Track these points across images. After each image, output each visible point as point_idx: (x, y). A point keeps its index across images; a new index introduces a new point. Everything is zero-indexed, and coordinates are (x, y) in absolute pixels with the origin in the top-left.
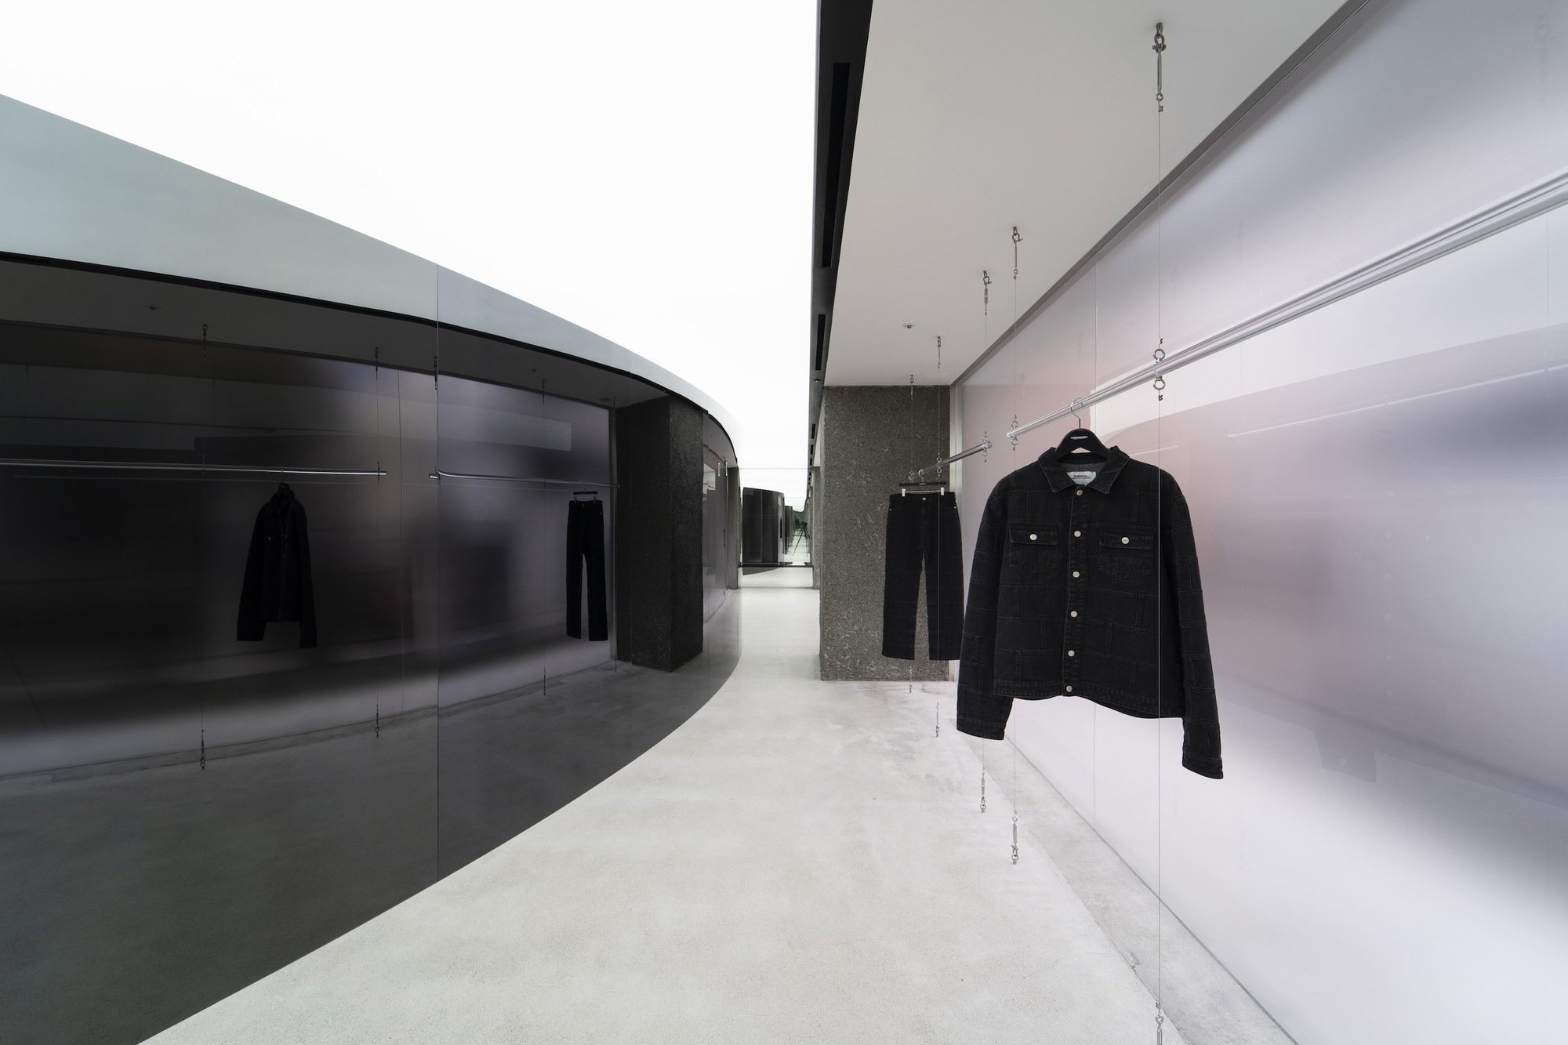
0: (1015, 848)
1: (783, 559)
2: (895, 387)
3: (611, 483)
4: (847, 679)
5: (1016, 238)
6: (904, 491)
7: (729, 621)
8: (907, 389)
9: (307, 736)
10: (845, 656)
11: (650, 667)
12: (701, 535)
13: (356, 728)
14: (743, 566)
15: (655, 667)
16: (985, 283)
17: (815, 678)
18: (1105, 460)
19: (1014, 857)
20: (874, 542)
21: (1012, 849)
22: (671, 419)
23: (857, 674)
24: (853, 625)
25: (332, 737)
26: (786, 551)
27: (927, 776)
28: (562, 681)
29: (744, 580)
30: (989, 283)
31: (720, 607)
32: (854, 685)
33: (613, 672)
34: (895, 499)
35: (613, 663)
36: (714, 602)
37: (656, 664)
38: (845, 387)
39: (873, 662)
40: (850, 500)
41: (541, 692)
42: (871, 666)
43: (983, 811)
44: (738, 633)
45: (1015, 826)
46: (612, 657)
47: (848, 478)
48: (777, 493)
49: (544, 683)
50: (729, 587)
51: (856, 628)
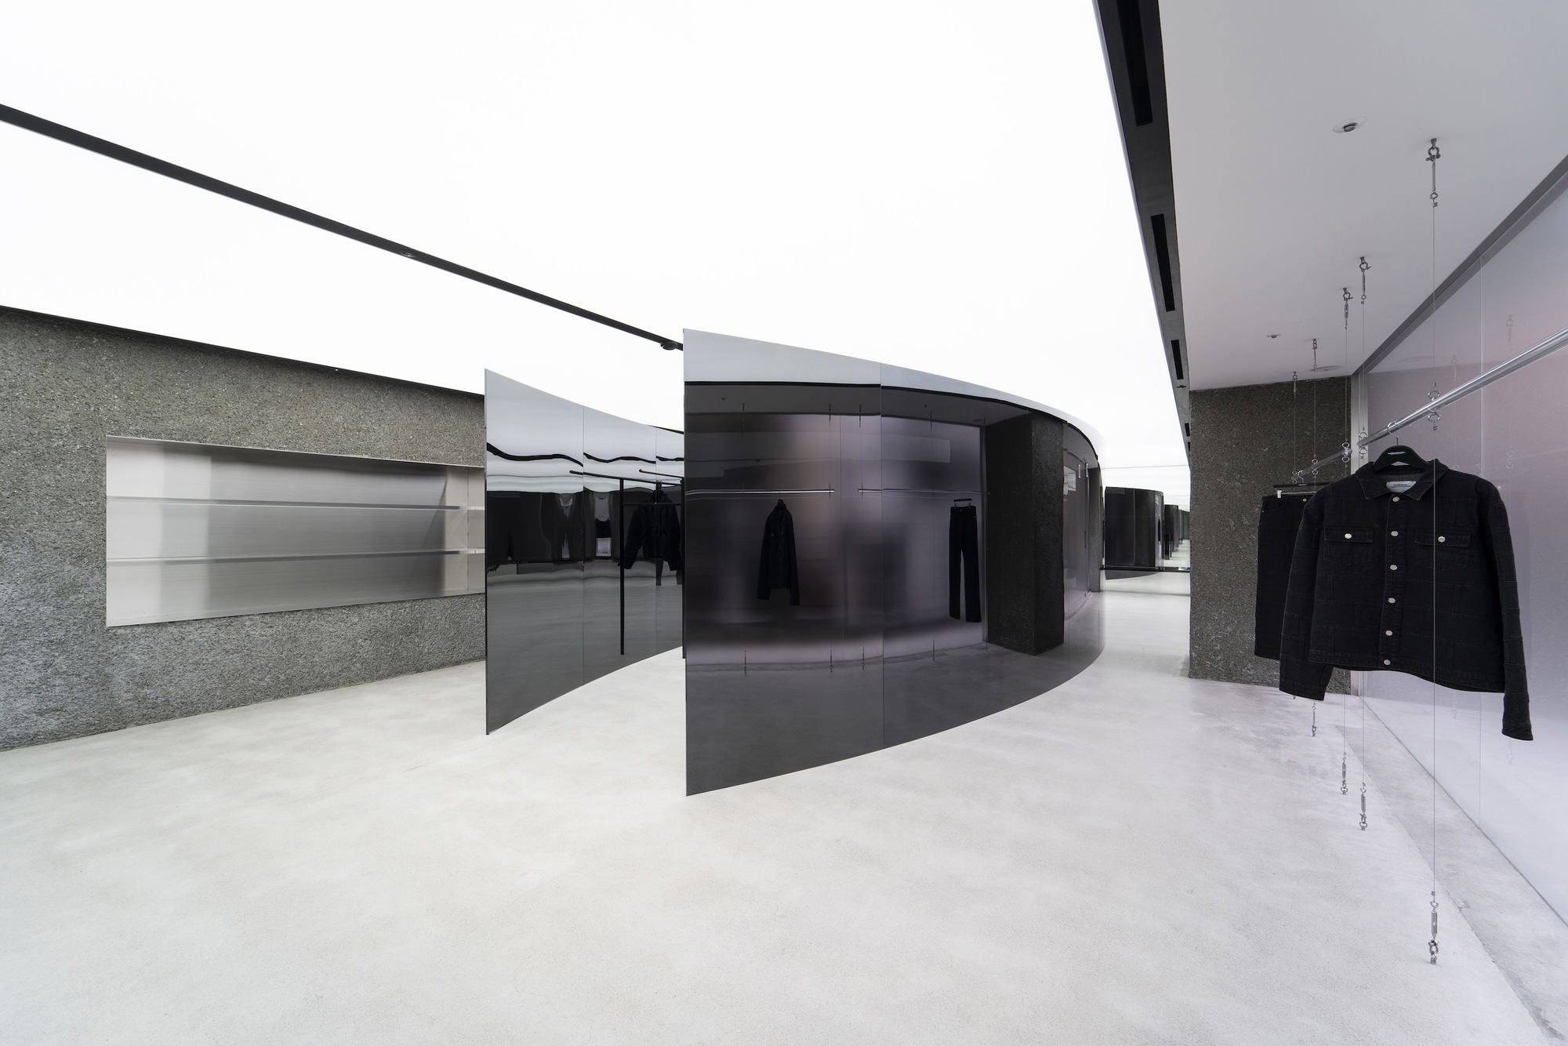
0: (1363, 817)
1: (1163, 564)
2: (1277, 383)
3: (982, 491)
4: (1218, 679)
5: (1364, 266)
6: (1279, 493)
7: (1092, 621)
8: (1290, 384)
9: (791, 666)
10: (1216, 656)
11: (1015, 650)
12: (1062, 536)
13: (818, 665)
14: (1105, 569)
15: (1020, 651)
16: (1346, 299)
17: (1182, 675)
18: (1422, 471)
19: (1362, 824)
20: (1250, 543)
21: (1361, 817)
22: (1033, 433)
23: (1230, 676)
24: (1226, 626)
25: (805, 669)
26: (1167, 554)
27: (1289, 761)
28: (946, 653)
29: (1107, 584)
30: (1349, 298)
31: (1081, 607)
32: (1227, 685)
33: (985, 651)
34: (1269, 502)
35: (985, 644)
36: (1075, 603)
37: (1020, 648)
38: (1215, 390)
39: (1250, 666)
40: (1222, 502)
41: (931, 659)
42: (1248, 669)
43: (1344, 793)
44: (1099, 631)
45: (1363, 798)
46: (983, 640)
47: (1219, 480)
48: (1154, 491)
49: (933, 653)
50: (1090, 590)
51: (1229, 629)
